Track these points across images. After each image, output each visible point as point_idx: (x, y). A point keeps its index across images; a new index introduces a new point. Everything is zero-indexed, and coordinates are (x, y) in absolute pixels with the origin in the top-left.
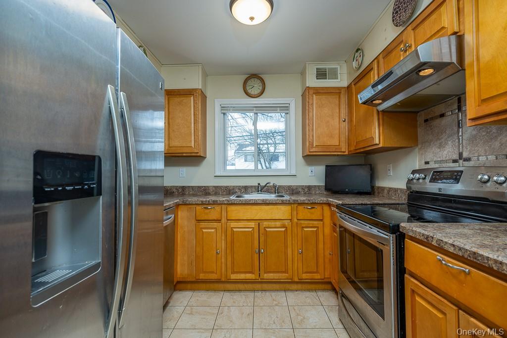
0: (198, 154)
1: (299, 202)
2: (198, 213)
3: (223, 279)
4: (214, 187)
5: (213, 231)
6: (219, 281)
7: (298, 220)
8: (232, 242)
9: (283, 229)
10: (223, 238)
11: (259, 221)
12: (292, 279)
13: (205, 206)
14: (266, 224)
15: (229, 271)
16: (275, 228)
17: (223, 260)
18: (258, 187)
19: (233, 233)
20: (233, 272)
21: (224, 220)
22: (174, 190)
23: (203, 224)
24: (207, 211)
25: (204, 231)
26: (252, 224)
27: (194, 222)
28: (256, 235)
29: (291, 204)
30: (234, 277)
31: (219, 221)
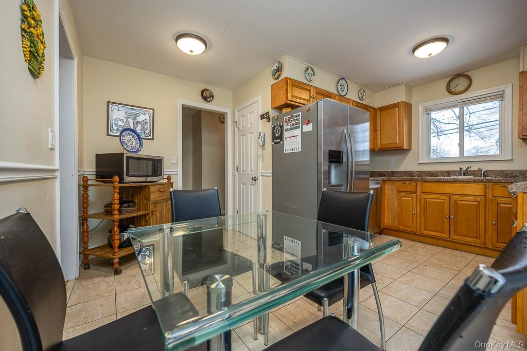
0: (402, 148)
1: (494, 181)
2: (399, 187)
3: (418, 233)
4: (418, 171)
5: (410, 199)
6: (414, 234)
7: (492, 196)
8: (425, 208)
9: (475, 203)
10: (418, 204)
11: (450, 195)
12: (485, 245)
13: (404, 182)
14: (456, 197)
15: (423, 229)
16: (465, 201)
17: (418, 220)
18: (461, 171)
19: (426, 202)
20: (426, 229)
21: (419, 192)
22: (386, 174)
23: (402, 194)
24: (405, 185)
25: (403, 198)
26: (444, 197)
27: (396, 192)
28: (447, 205)
29: (484, 182)
30: (426, 232)
31: (415, 192)
